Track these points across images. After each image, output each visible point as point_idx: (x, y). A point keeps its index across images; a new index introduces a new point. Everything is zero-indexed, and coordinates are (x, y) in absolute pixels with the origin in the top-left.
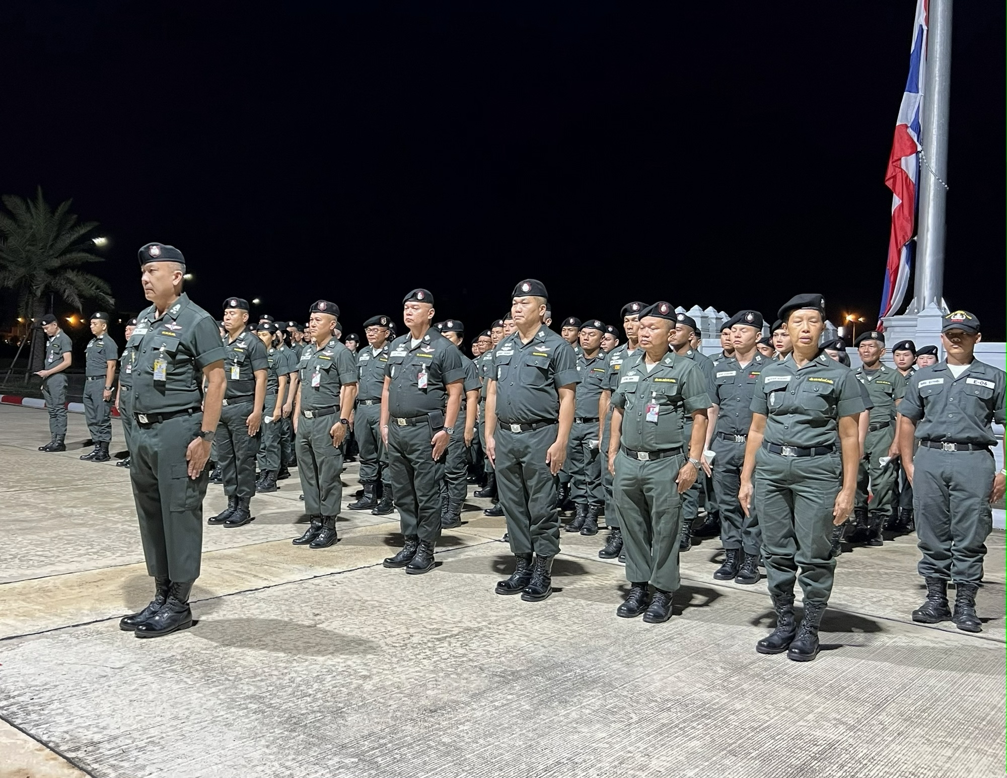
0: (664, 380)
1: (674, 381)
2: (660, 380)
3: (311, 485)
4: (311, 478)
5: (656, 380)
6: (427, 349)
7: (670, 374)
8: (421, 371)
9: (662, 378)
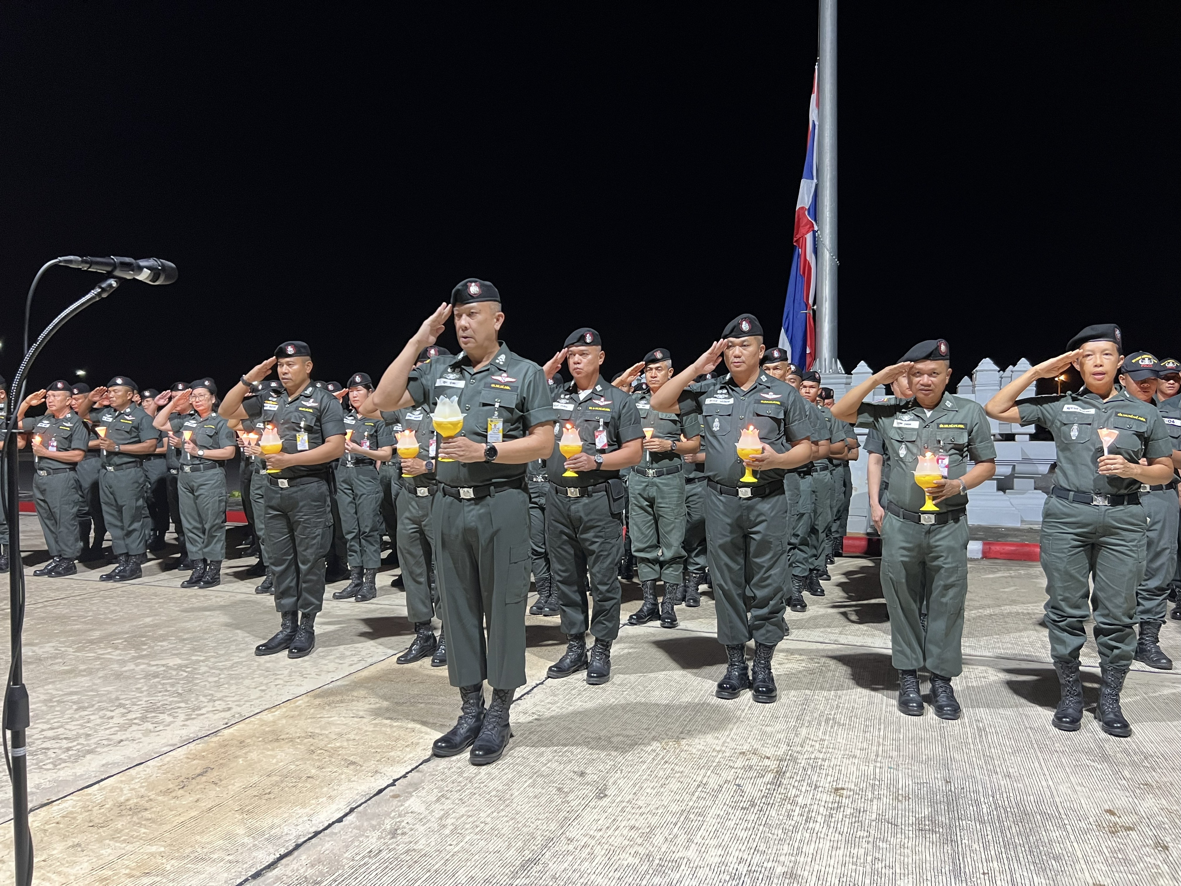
0: (951, 426)
1: (962, 426)
2: (946, 426)
3: (419, 583)
4: (421, 575)
5: (941, 426)
6: (602, 402)
7: (956, 418)
8: (596, 428)
9: (949, 424)
